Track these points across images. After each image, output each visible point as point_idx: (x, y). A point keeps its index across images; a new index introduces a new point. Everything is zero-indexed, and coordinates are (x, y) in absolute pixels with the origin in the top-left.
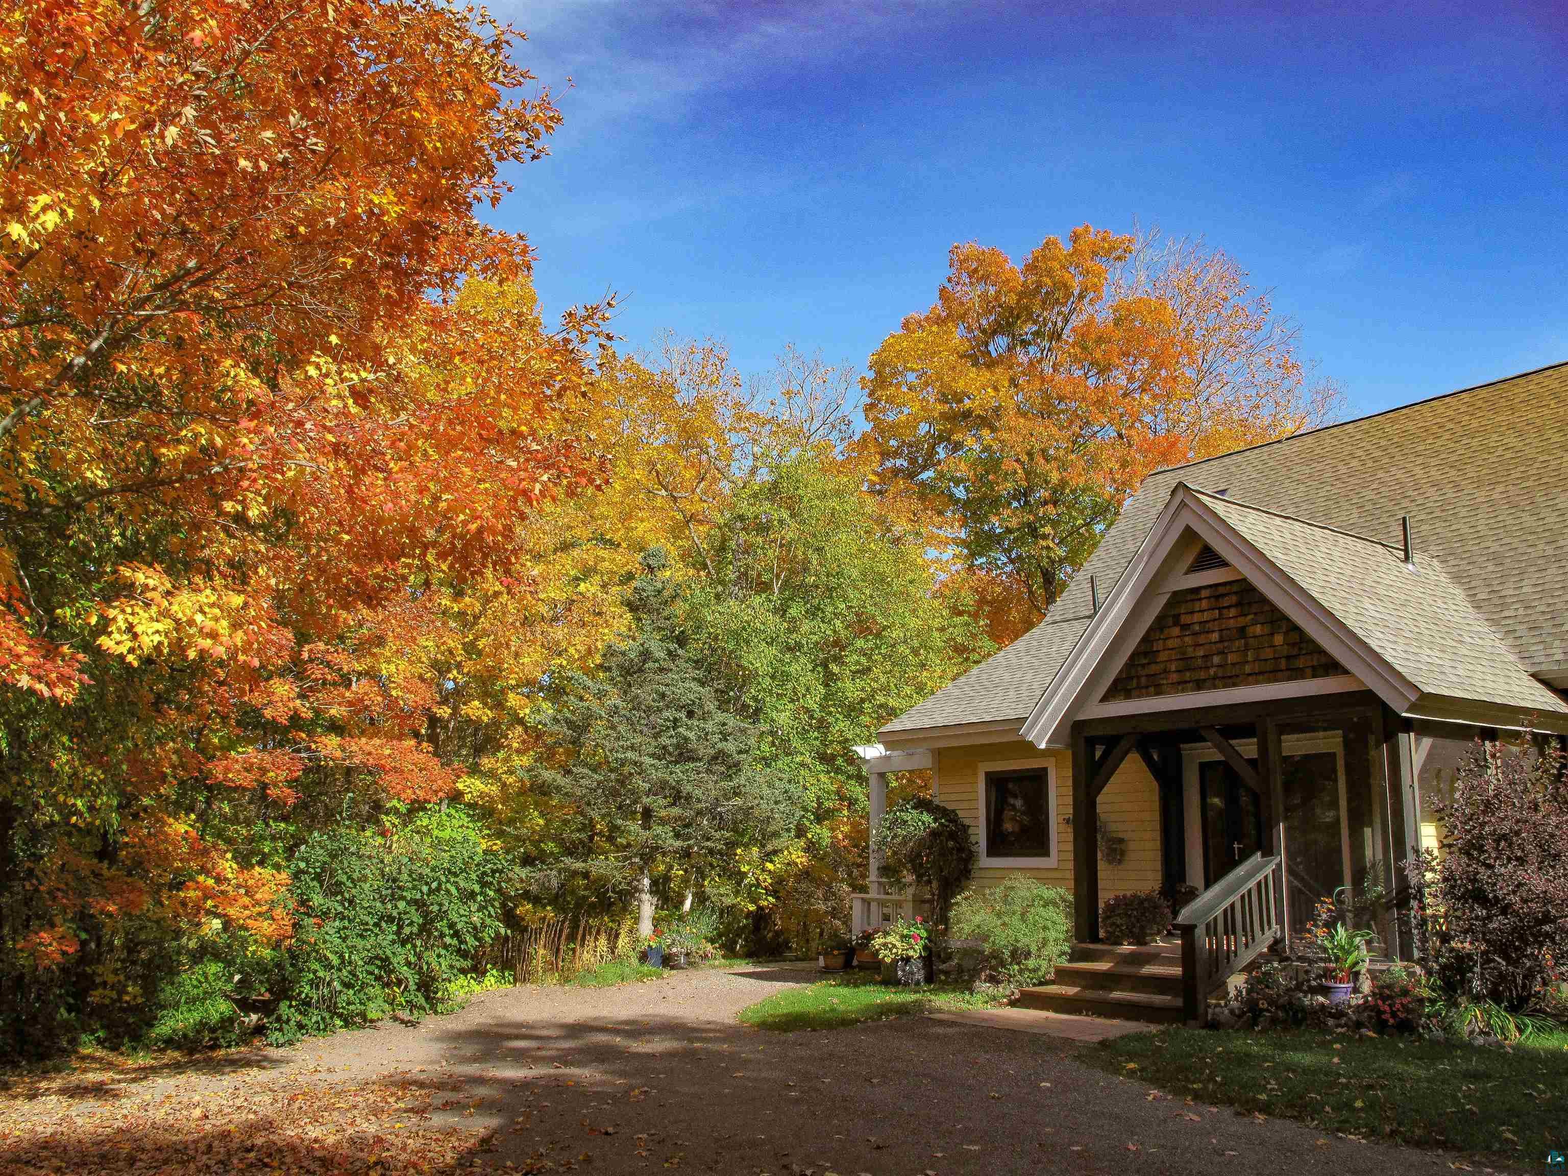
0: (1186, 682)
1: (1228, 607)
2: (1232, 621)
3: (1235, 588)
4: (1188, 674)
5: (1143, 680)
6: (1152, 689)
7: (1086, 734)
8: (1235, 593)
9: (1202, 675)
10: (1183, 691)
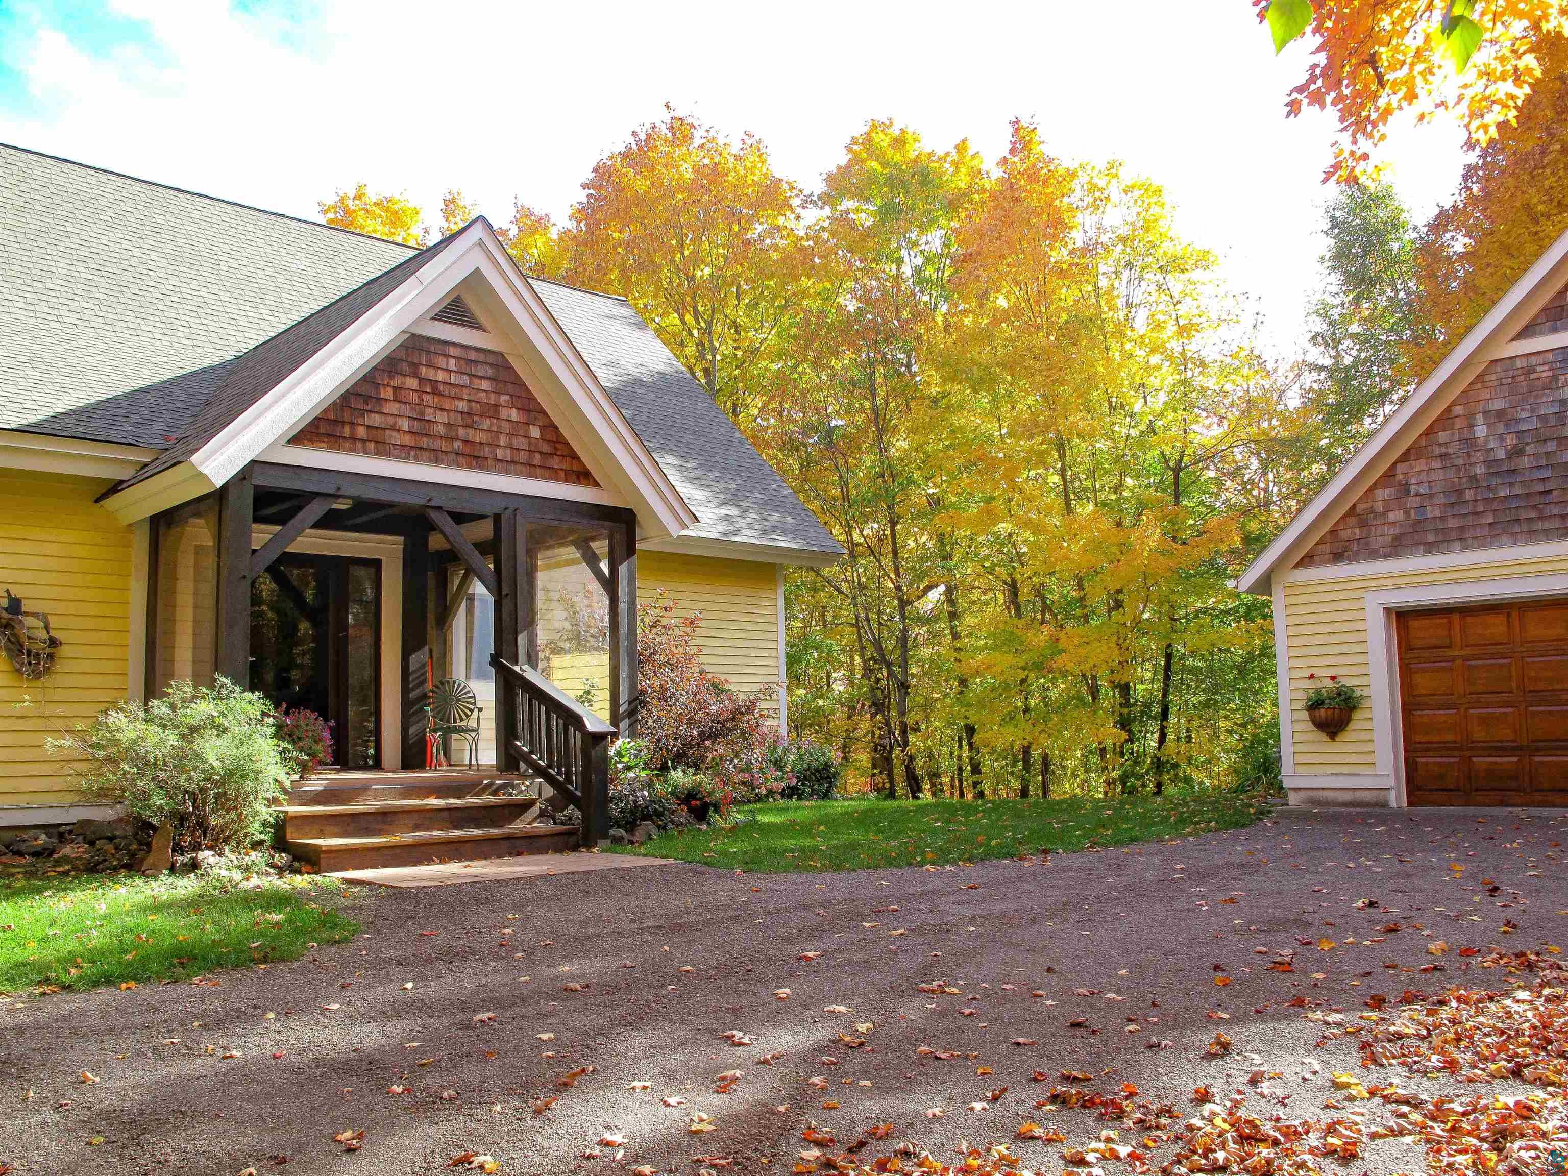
0: (421, 448)
1: (481, 377)
2: (484, 394)
3: (490, 359)
4: (425, 440)
5: (361, 432)
6: (372, 445)
7: (256, 482)
8: (491, 365)
9: (442, 445)
10: (416, 458)
